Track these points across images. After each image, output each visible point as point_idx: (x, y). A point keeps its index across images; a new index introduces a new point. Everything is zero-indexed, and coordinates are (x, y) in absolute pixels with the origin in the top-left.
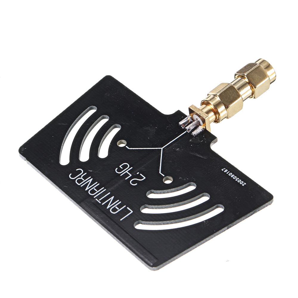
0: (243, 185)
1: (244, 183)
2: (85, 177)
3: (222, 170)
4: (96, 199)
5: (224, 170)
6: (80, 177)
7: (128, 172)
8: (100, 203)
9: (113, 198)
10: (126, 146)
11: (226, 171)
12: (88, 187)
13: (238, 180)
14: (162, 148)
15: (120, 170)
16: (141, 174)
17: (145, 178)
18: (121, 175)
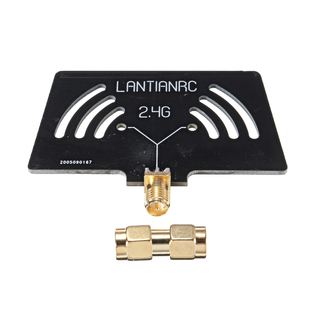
0: (62, 161)
1: (63, 163)
2: (183, 89)
3: (91, 161)
4: (153, 82)
5: (89, 162)
6: (187, 86)
7: (158, 113)
8: (148, 81)
9: (144, 90)
10: (187, 128)
12: (171, 85)
13: (70, 162)
14: (157, 145)
15: (165, 109)
16: (146, 117)
17: (140, 117)
18: (159, 107)
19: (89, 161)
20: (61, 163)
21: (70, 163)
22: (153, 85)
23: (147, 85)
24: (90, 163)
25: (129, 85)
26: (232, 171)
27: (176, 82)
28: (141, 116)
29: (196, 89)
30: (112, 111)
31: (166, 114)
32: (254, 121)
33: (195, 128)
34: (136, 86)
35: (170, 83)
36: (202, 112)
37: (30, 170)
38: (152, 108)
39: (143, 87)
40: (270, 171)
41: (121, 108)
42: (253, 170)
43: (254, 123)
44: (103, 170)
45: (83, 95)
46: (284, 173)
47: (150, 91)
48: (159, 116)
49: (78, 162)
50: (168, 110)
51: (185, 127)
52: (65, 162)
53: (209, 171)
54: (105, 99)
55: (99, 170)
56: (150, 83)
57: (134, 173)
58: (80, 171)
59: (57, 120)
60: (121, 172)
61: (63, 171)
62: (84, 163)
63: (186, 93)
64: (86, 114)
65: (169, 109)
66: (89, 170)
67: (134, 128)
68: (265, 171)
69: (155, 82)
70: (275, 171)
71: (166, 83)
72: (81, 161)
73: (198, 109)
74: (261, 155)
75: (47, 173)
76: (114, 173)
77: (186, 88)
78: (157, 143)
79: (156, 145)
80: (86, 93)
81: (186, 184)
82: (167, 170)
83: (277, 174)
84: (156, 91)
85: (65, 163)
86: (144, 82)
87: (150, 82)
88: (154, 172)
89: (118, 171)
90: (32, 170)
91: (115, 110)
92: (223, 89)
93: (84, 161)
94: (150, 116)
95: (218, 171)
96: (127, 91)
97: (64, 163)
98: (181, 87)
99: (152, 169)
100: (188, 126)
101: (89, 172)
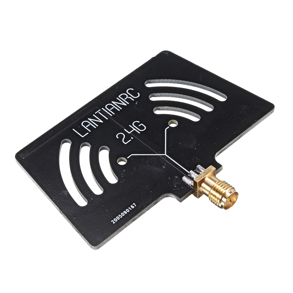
0: (112, 221)
1: (114, 221)
2: (129, 100)
4: (100, 110)
5: (134, 205)
6: (129, 96)
7: (135, 131)
8: (96, 113)
9: (101, 121)
10: (170, 127)
11: (132, 207)
12: (116, 104)
14: (165, 154)
15: (136, 124)
16: (130, 140)
17: (125, 143)
18: (130, 126)
21: (121, 217)
22: (102, 112)
23: (98, 115)
25: (85, 126)
26: (241, 134)
27: (118, 98)
29: (138, 93)
31: (142, 128)
34: (92, 123)
35: (113, 102)
36: (165, 107)
38: (125, 130)
39: (97, 120)
42: (254, 123)
47: (107, 118)
48: (139, 133)
49: (125, 212)
51: (168, 127)
56: (99, 113)
57: (177, 188)
59: (65, 192)
62: (131, 209)
63: (135, 102)
65: (139, 122)
67: (132, 156)
68: (263, 118)
69: (102, 110)
71: (112, 105)
72: (127, 209)
74: (245, 108)
77: (131, 98)
81: (222, 168)
84: (111, 115)
85: (117, 221)
86: (94, 115)
93: (129, 208)
94: (132, 138)
95: (232, 142)
96: (90, 131)
98: (126, 100)
100: (169, 124)
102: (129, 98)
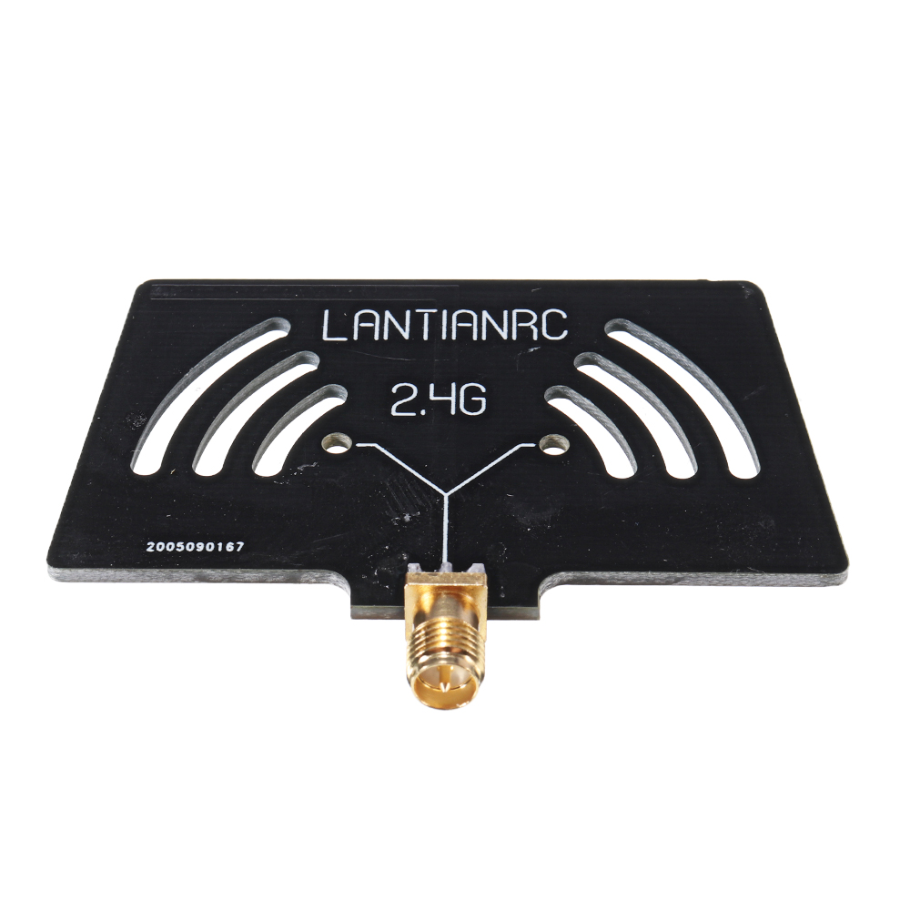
0: (153, 544)
1: (154, 548)
2: (525, 333)
3: (241, 544)
4: (435, 311)
5: (236, 546)
6: (538, 324)
7: (450, 401)
8: (418, 311)
9: (406, 335)
10: (537, 446)
11: (227, 548)
12: (488, 321)
13: (176, 547)
14: (446, 496)
15: (471, 392)
16: (414, 414)
17: (394, 413)
18: (453, 385)
19: (235, 542)
20: (149, 550)
21: (177, 550)
22: (435, 320)
23: (417, 320)
24: (238, 550)
25: (360, 322)
26: (678, 575)
27: (505, 313)
28: (397, 410)
29: (565, 333)
30: (309, 398)
31: (473, 406)
32: (743, 426)
33: (563, 448)
34: (383, 324)
35: (485, 314)
36: (585, 399)
37: (52, 569)
38: (432, 386)
39: (403, 326)
40: (795, 576)
41: (335, 389)
42: (742, 571)
43: (743, 434)
44: (280, 571)
45: (220, 349)
46: (837, 581)
47: (426, 337)
48: (453, 412)
49: (200, 547)
50: (481, 394)
51: (533, 445)
52: (160, 547)
53: (607, 575)
54: (286, 361)
55: (268, 571)
56: (426, 316)
57: (375, 578)
58: (208, 572)
59: (139, 422)
60: (334, 577)
61: (155, 572)
62: (220, 549)
63: (534, 344)
64: (229, 405)
65: (483, 390)
66: (234, 570)
67: (374, 447)
68: (781, 576)
69: (440, 314)
70: (810, 575)
71: (475, 317)
72: (212, 544)
73: (573, 391)
74: (766, 525)
75: (105, 581)
76: (314, 580)
77: (535, 330)
78: (446, 492)
79: (443, 496)
80: (229, 344)
81: (534, 615)
82: (477, 569)
83: (816, 583)
84: (444, 337)
85: (160, 550)
86: (408, 313)
87: (426, 312)
88: (435, 575)
89: (326, 573)
90: (58, 570)
91: (317, 393)
92: (648, 335)
93: (220, 544)
94: (423, 413)
95: (635, 575)
96: (356, 337)
97: (158, 549)
98: (518, 328)
99: (431, 565)
100: (543, 442)
101: (234, 577)
102: (533, 327)
